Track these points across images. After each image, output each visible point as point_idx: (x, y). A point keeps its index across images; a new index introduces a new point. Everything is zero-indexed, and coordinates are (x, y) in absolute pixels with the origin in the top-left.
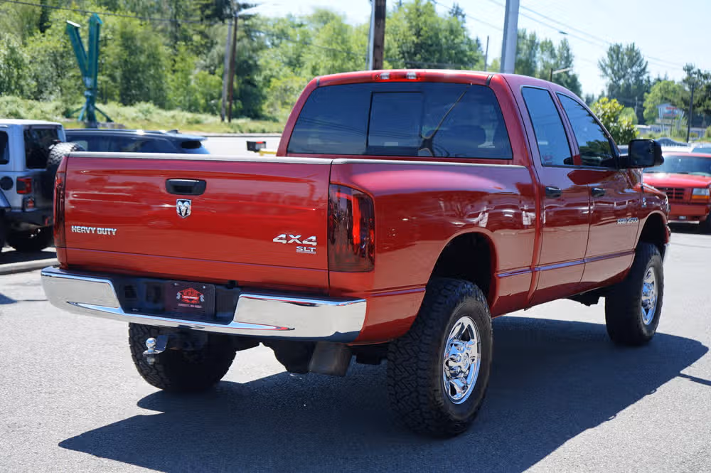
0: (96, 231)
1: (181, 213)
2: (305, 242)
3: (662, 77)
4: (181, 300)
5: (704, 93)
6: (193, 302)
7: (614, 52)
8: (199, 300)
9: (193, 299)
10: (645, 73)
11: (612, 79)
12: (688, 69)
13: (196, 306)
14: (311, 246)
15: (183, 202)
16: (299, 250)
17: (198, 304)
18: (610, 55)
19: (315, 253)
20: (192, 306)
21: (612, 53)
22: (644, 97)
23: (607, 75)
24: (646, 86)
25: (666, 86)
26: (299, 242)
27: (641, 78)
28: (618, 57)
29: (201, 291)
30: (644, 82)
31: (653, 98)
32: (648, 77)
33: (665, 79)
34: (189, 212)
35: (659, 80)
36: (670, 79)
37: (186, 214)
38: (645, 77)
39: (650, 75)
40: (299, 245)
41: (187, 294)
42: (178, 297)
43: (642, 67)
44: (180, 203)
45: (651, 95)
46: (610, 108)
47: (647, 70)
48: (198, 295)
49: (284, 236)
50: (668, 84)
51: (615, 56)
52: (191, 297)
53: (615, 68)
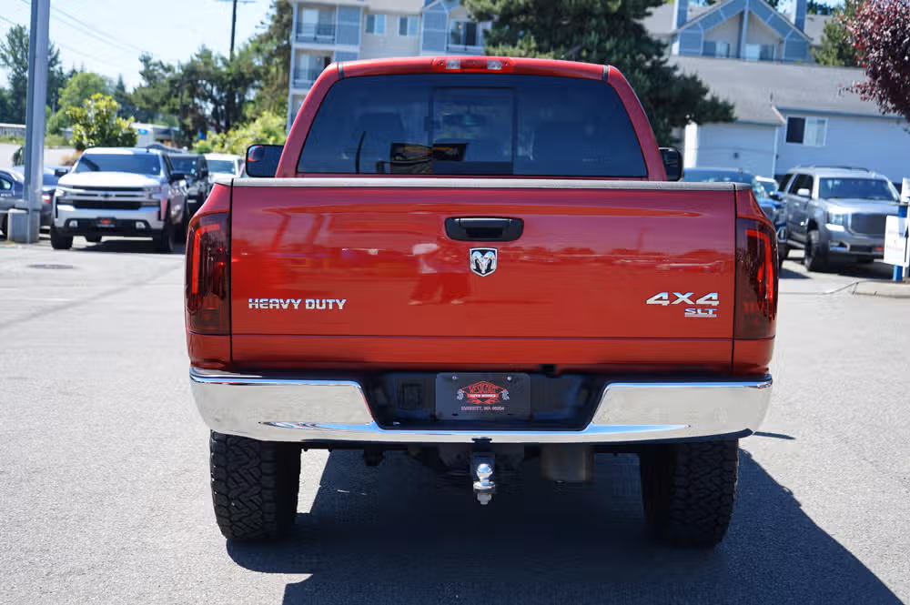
0: (302, 304)
1: (478, 269)
2: (699, 302)
3: (78, 69)
4: (466, 401)
5: (168, 89)
6: (488, 402)
7: (17, 37)
8: (500, 397)
9: (487, 399)
10: (57, 63)
11: (15, 70)
12: (146, 60)
13: (494, 408)
14: (710, 306)
15: (483, 253)
16: (690, 313)
17: (496, 405)
18: (11, 41)
19: (715, 316)
20: (486, 408)
21: (14, 37)
22: (59, 93)
23: (9, 65)
24: (58, 79)
25: (85, 81)
26: (690, 302)
27: (52, 69)
28: (21, 42)
29: (501, 384)
30: (56, 74)
31: (70, 94)
32: (61, 68)
33: (82, 71)
34: (494, 266)
35: (74, 72)
36: (88, 71)
37: (488, 269)
38: (57, 67)
39: (63, 66)
40: (690, 306)
41: (477, 391)
42: (460, 397)
43: (53, 56)
44: (477, 255)
45: (67, 90)
46: (106, 106)
47: (59, 60)
48: (498, 391)
49: (665, 296)
50: (88, 77)
51: (17, 41)
52: (485, 396)
53: (19, 56)
